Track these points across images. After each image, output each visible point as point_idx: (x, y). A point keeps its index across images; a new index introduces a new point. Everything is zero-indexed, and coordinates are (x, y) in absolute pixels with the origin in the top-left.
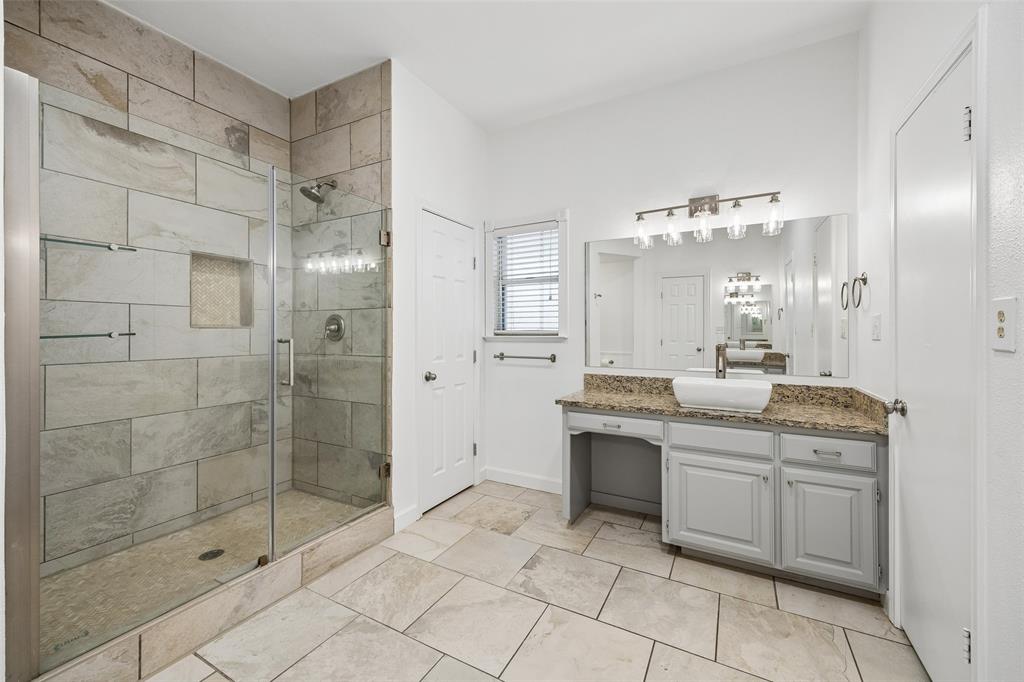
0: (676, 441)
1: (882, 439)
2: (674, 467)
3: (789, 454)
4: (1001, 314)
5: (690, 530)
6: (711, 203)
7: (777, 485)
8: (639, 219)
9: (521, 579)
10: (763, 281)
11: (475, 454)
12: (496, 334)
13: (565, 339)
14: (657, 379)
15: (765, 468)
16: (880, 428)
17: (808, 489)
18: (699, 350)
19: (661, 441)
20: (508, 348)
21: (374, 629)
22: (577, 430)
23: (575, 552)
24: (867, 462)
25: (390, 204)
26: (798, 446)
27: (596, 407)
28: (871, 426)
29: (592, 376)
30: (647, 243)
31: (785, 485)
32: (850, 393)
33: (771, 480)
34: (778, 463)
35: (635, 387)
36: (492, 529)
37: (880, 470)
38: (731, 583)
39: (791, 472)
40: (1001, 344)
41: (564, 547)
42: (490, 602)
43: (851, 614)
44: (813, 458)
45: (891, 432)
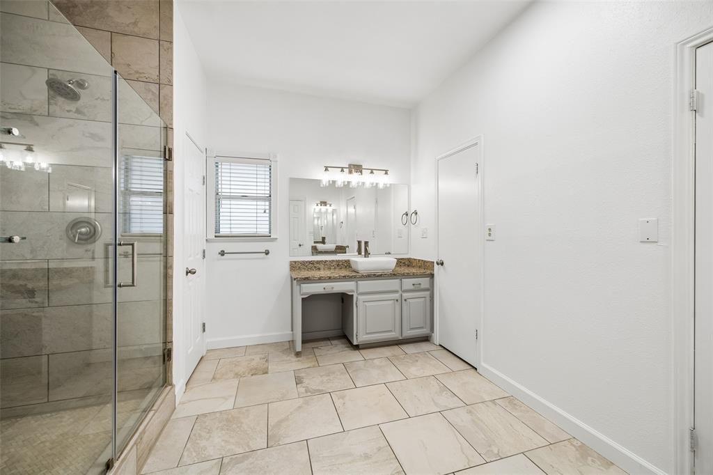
0: (361, 290)
1: (432, 276)
2: (360, 304)
3: (405, 288)
4: (490, 229)
5: (367, 334)
6: (358, 168)
7: (401, 301)
8: (326, 170)
9: (303, 390)
10: (333, 207)
11: (204, 330)
12: (216, 237)
13: (276, 239)
14: (333, 261)
15: (397, 296)
16: (432, 272)
17: (411, 301)
18: (300, 245)
19: (353, 291)
20: (227, 247)
21: (247, 457)
22: (305, 295)
23: (314, 366)
24: (427, 286)
25: (172, 124)
26: (408, 283)
27: (320, 279)
28: (428, 272)
29: (295, 262)
30: (324, 183)
31: (403, 301)
32: (409, 260)
33: (399, 301)
34: (400, 292)
35: (321, 266)
36: (252, 375)
37: (431, 289)
38: (386, 352)
39: (405, 295)
40: (490, 238)
41: (308, 366)
42: (300, 407)
43: (424, 346)
44: (412, 287)
45: (435, 272)
